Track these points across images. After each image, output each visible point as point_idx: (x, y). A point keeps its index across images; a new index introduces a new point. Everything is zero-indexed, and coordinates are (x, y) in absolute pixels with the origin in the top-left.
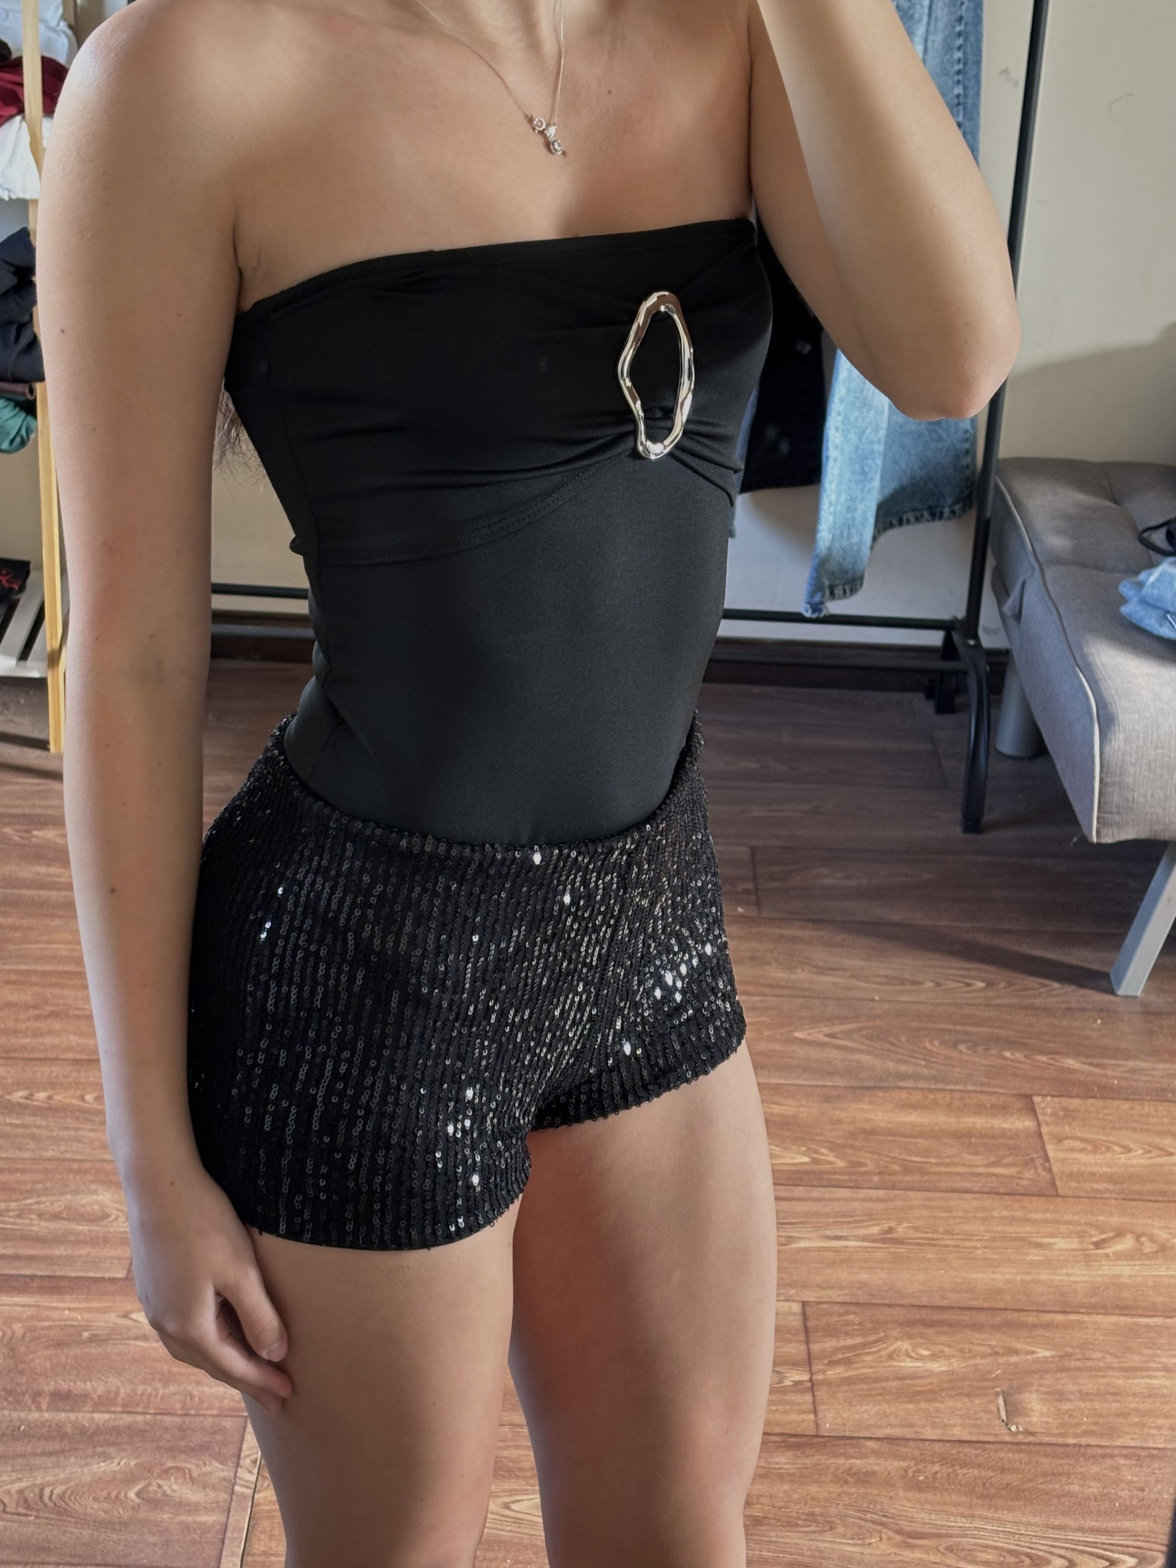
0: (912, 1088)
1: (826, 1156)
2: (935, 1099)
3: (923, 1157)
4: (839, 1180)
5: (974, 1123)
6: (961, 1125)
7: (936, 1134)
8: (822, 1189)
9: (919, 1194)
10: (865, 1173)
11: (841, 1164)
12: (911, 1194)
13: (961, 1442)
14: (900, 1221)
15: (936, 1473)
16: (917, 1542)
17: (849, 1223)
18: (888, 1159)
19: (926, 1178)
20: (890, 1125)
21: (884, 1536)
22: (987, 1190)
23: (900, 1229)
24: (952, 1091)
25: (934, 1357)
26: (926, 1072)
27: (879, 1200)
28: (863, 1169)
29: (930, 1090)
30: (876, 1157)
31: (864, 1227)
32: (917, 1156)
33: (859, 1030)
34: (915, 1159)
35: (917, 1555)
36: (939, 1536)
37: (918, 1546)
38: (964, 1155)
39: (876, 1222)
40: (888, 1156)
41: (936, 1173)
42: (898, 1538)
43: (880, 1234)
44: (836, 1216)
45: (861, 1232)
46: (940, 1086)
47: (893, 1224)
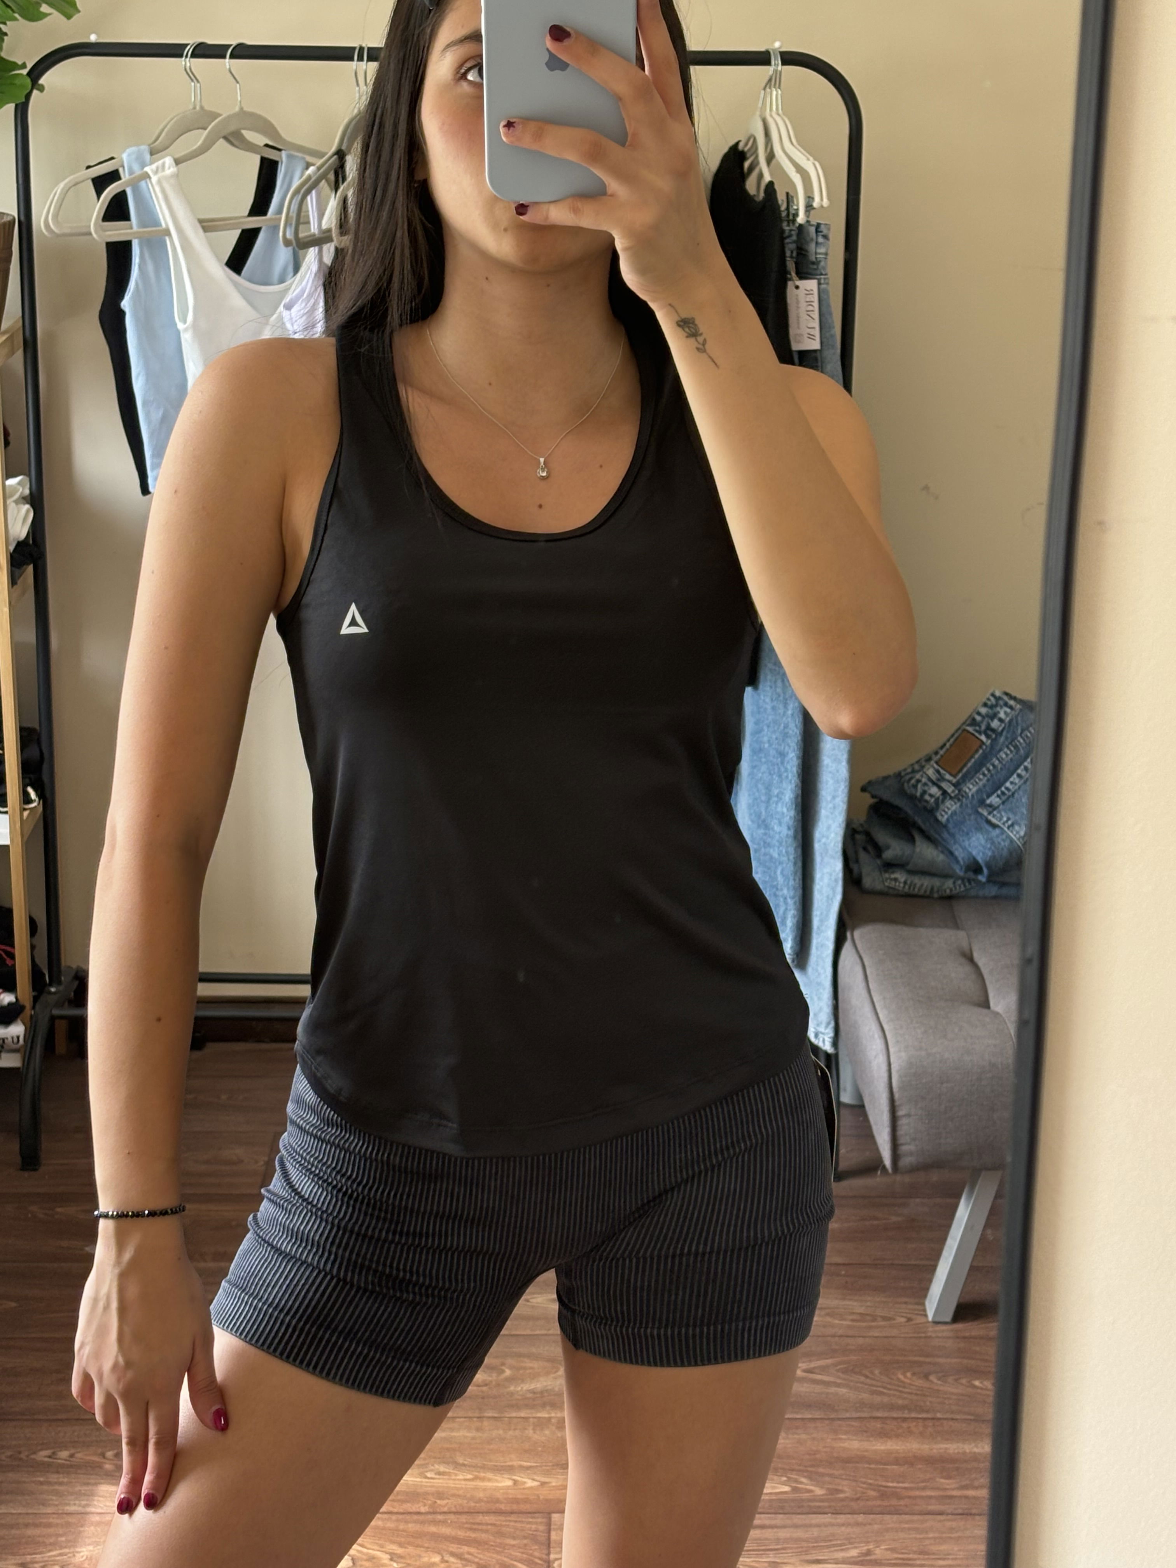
0: (886, 1418)
1: (807, 1485)
2: (909, 1428)
3: (898, 1482)
4: (819, 1507)
5: (946, 1449)
6: (935, 1451)
7: (910, 1461)
8: (803, 1516)
9: (895, 1517)
10: (842, 1500)
11: (819, 1491)
12: (887, 1517)
14: (878, 1544)
17: (828, 1547)
18: (864, 1486)
19: (902, 1503)
20: (866, 1453)
22: (960, 1511)
23: (878, 1551)
24: (925, 1419)
26: (900, 1402)
27: (858, 1524)
28: (841, 1495)
29: (904, 1419)
30: (854, 1484)
31: (842, 1550)
32: (892, 1482)
33: (835, 1365)
34: (891, 1484)
38: (938, 1480)
39: (856, 1545)
40: (864, 1483)
41: (910, 1497)
43: (859, 1557)
44: (816, 1542)
45: (840, 1555)
46: (913, 1415)
47: (871, 1547)
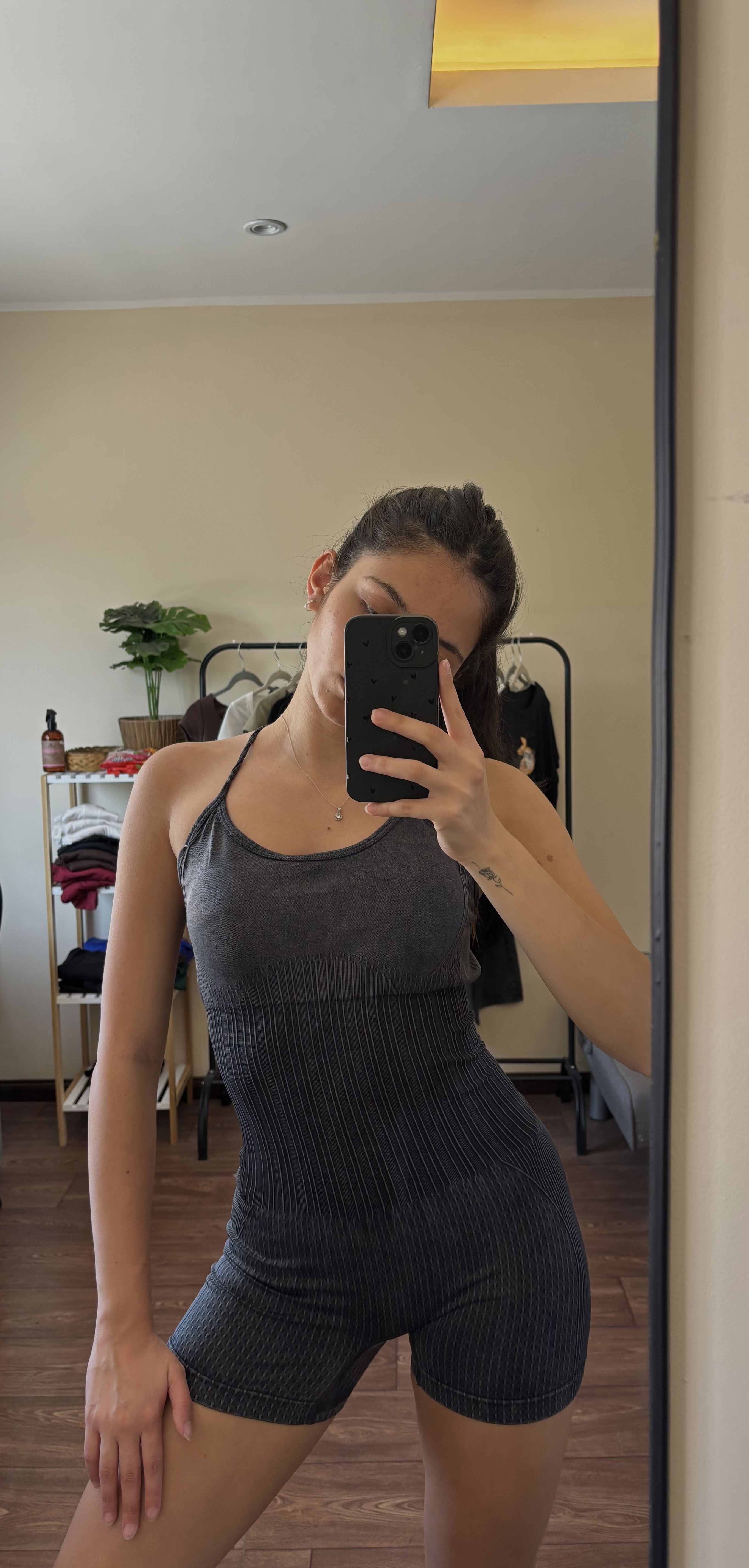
13: (600, 1458)
15: (589, 1475)
16: (583, 1514)
21: (566, 1512)
25: (584, 1413)
35: (584, 1521)
36: (594, 1510)
37: (582, 1516)
42: (573, 1512)
